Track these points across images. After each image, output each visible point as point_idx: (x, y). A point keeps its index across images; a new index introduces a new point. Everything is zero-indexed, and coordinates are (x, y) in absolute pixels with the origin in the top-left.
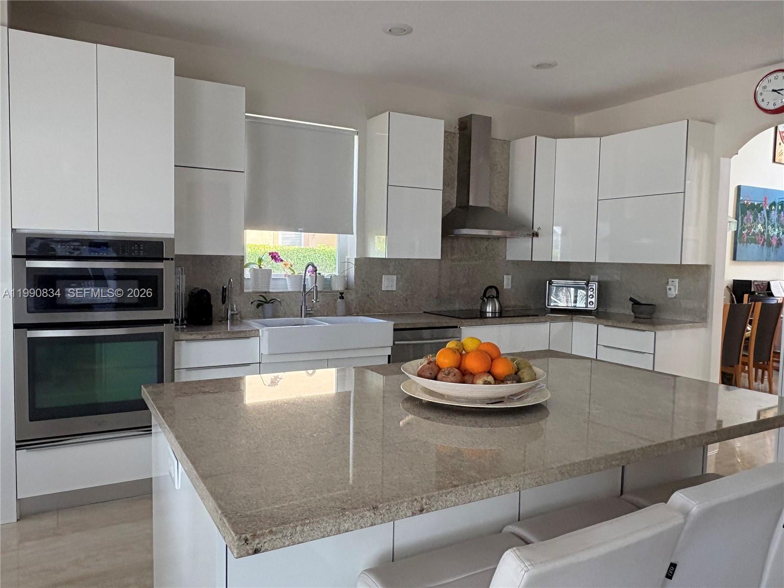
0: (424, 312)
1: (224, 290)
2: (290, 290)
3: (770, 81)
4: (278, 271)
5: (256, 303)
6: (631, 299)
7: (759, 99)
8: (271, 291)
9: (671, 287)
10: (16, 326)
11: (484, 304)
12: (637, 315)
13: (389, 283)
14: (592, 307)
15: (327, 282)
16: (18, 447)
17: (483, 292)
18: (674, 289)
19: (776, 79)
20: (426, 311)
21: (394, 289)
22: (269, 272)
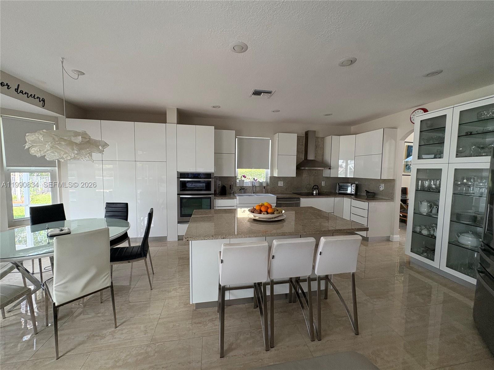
0: (293, 193)
1: (230, 185)
2: (250, 186)
3: (416, 113)
4: (246, 180)
5: (239, 189)
6: (366, 191)
7: (412, 119)
8: (244, 186)
9: (381, 187)
10: (178, 194)
11: (313, 191)
12: (368, 196)
13: (281, 184)
14: (353, 193)
15: (261, 183)
16: (178, 223)
17: (312, 187)
18: (382, 187)
19: (418, 112)
20: (294, 192)
21: (282, 186)
22: (244, 180)
